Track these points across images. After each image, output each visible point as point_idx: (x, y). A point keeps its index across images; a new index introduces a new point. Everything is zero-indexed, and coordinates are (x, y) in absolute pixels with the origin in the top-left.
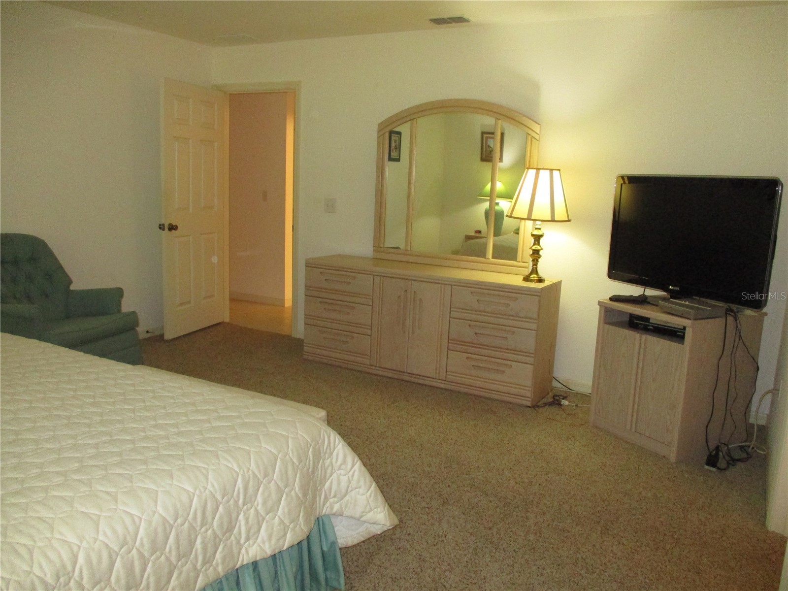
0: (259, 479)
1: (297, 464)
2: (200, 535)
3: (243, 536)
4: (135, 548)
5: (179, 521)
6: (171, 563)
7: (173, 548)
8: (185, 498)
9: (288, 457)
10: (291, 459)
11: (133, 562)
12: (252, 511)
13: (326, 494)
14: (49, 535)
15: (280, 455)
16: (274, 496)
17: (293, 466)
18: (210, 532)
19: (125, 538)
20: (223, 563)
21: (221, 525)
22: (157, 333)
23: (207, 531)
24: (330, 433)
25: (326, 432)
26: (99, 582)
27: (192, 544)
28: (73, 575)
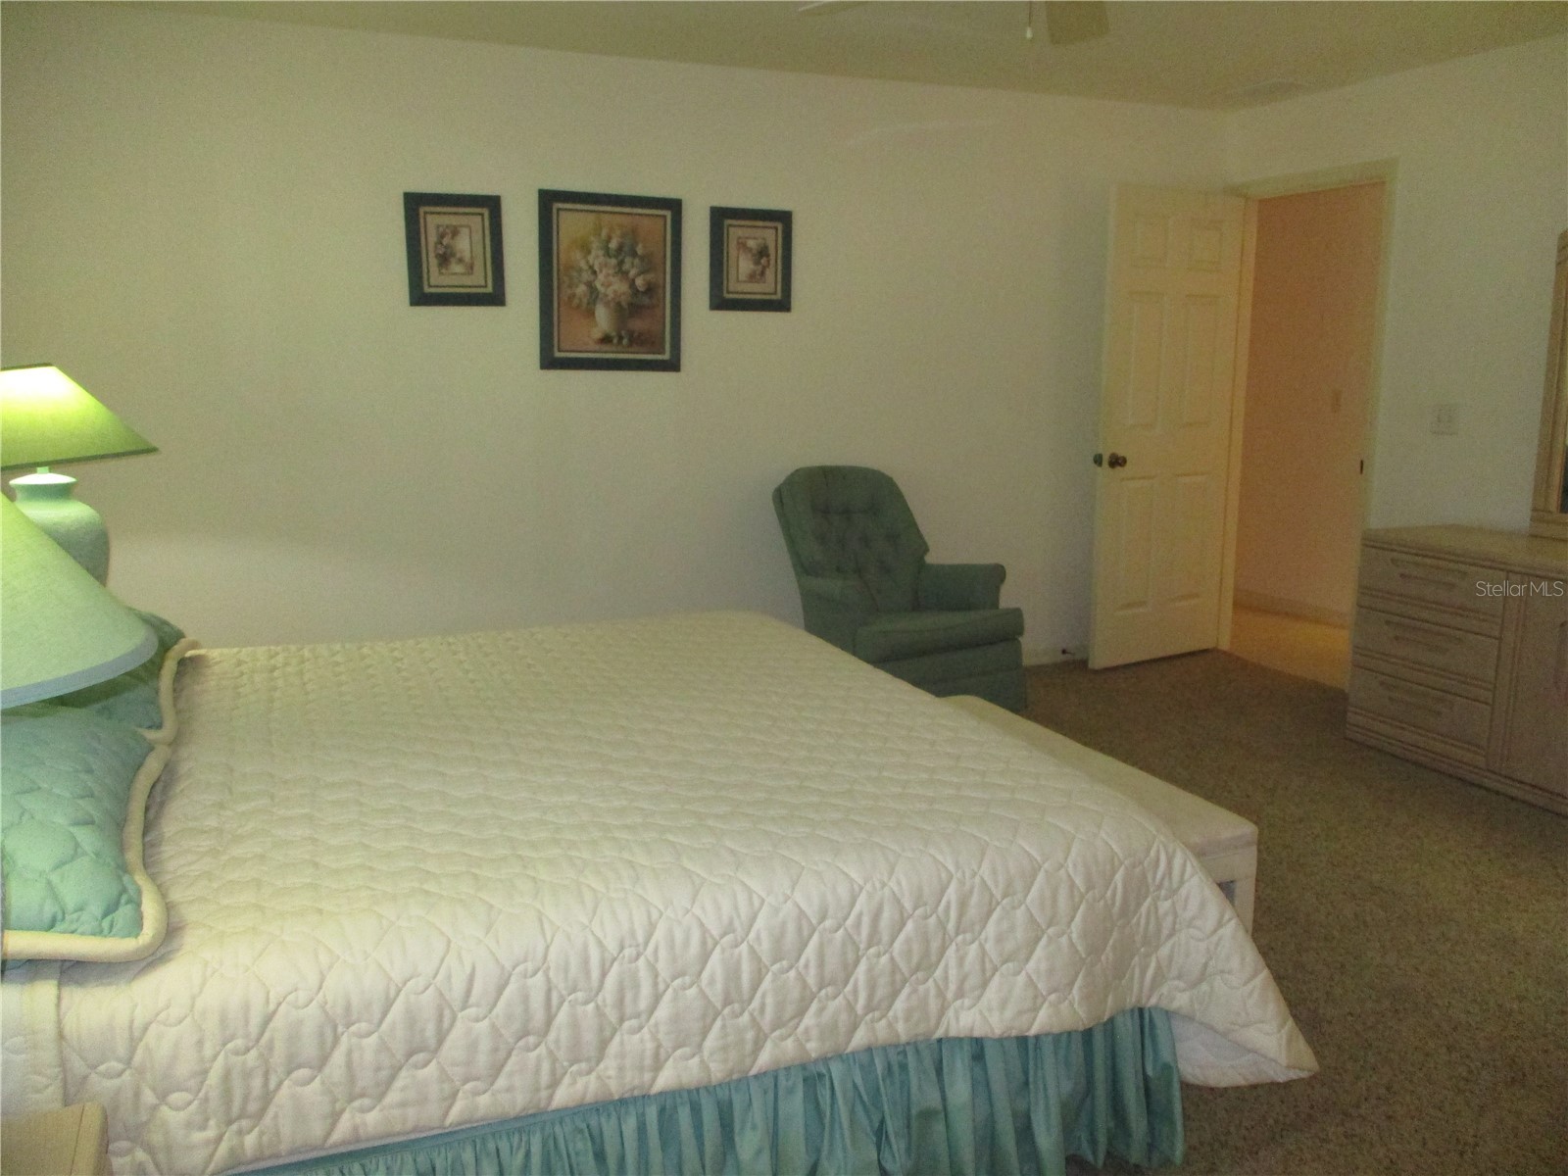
0: (992, 895)
1: (1083, 890)
2: (865, 958)
3: (952, 987)
4: (745, 943)
5: (828, 923)
6: (805, 985)
7: (813, 964)
8: (843, 891)
9: (1062, 871)
10: (1069, 876)
11: (739, 962)
12: (974, 948)
13: (1159, 967)
14: (628, 886)
15: (1046, 865)
16: (1020, 934)
17: (1072, 891)
18: (884, 959)
19: (731, 923)
20: (907, 1019)
21: (908, 953)
22: (1078, 657)
23: (879, 955)
24: (1174, 851)
25: (1165, 847)
26: (682, 974)
27: (848, 970)
28: (645, 949)
